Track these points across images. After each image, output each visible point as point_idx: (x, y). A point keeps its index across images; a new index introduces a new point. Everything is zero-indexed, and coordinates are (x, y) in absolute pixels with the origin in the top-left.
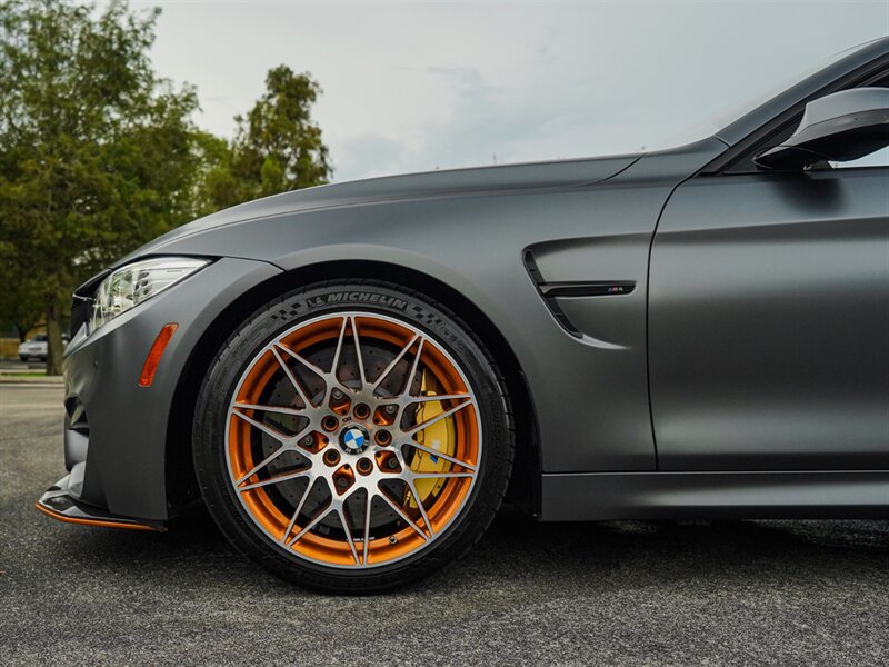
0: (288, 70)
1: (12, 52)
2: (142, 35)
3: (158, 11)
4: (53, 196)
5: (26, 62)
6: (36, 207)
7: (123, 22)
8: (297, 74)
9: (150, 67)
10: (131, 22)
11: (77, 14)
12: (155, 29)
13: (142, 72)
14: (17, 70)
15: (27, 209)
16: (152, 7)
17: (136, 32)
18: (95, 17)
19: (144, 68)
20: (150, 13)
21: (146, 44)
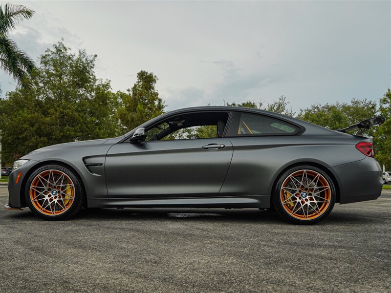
0: (145, 72)
1: (47, 72)
2: (90, 64)
3: (96, 56)
4: (60, 121)
5: (52, 74)
6: (54, 125)
7: (84, 60)
8: (149, 73)
9: (94, 74)
10: (86, 60)
11: (69, 58)
12: (95, 63)
13: (91, 77)
14: (48, 77)
15: (51, 126)
16: (94, 55)
17: (88, 63)
18: (75, 58)
19: (92, 75)
20: (93, 57)
21: (91, 67)
